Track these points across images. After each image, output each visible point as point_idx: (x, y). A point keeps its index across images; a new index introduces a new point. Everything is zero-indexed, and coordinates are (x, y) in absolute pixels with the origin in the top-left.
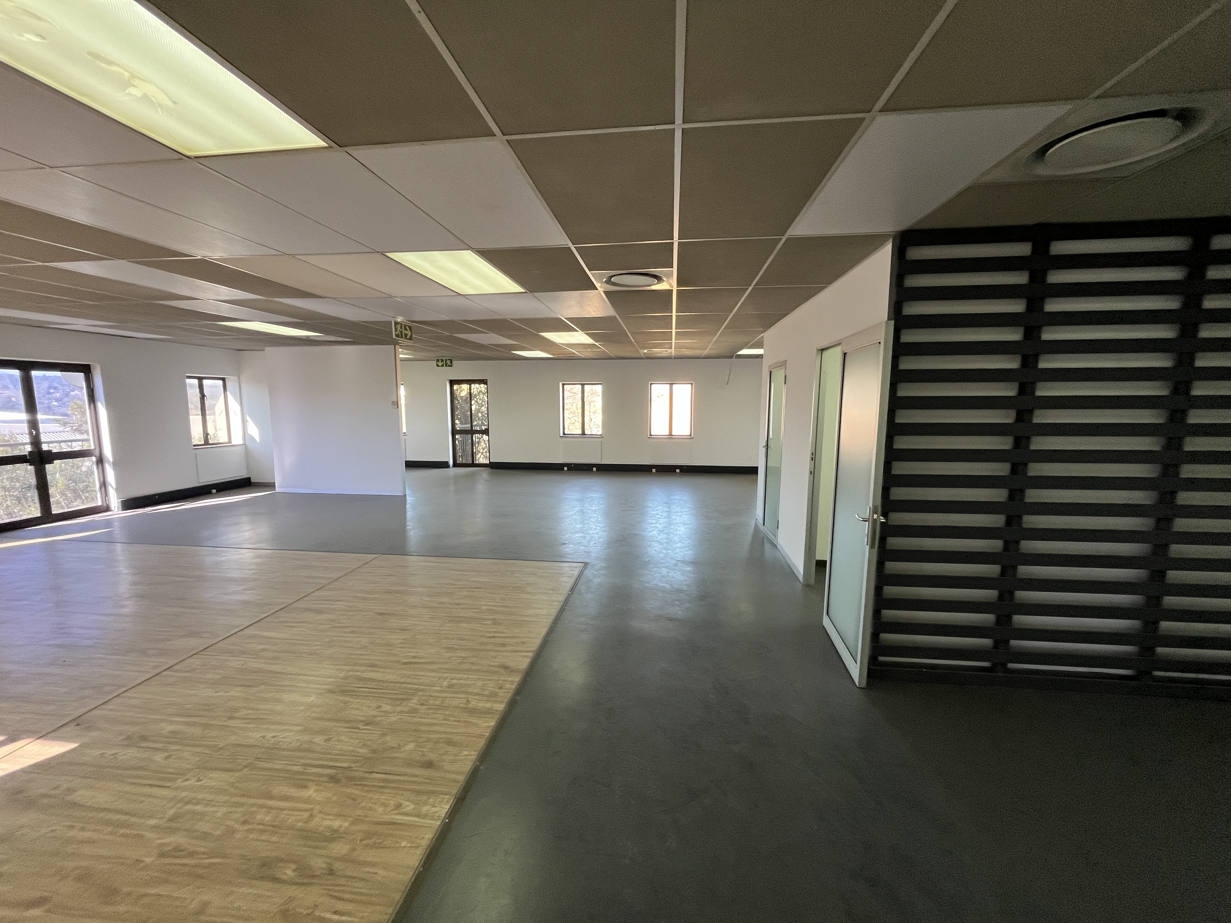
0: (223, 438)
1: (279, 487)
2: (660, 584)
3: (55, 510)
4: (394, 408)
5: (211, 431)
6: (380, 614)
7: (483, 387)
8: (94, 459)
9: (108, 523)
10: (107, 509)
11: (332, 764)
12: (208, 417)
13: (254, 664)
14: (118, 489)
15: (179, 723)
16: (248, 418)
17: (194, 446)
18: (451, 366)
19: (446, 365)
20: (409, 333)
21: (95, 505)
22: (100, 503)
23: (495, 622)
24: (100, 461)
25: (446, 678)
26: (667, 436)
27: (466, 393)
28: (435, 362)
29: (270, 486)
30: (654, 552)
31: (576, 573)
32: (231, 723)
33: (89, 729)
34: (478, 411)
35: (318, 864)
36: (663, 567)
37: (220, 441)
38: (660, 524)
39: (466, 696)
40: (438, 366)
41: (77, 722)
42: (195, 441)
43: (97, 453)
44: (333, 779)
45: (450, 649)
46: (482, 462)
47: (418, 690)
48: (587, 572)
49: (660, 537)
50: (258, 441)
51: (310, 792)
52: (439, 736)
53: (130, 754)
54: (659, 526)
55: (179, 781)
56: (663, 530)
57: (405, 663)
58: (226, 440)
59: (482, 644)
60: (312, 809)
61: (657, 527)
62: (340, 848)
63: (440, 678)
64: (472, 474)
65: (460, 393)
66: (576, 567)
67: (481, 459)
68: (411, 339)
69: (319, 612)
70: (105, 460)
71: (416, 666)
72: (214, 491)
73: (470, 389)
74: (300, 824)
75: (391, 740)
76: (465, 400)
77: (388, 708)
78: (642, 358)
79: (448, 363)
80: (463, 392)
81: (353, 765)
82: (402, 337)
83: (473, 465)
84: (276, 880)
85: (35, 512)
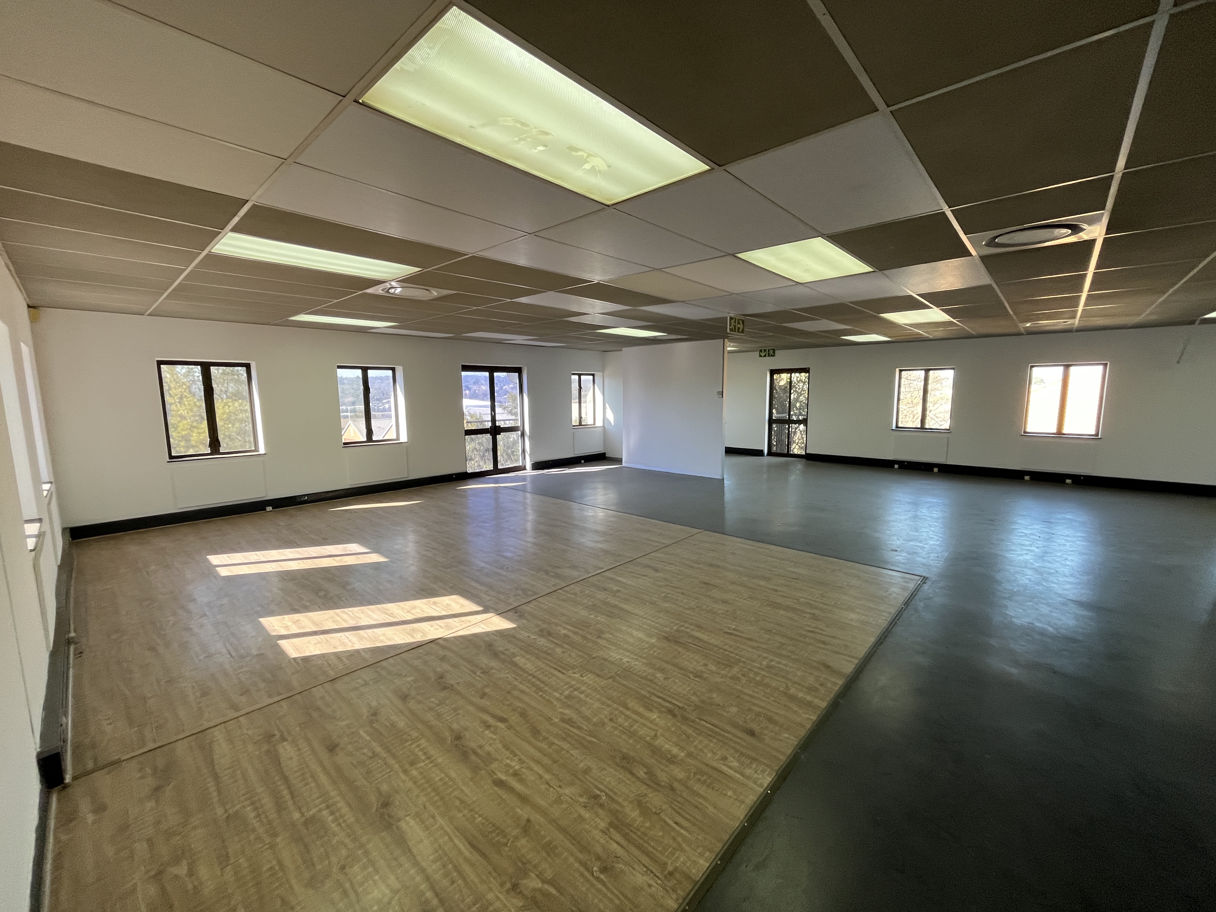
0: (590, 421)
1: (625, 463)
2: (1038, 624)
3: (500, 467)
4: (719, 397)
5: (583, 415)
6: (705, 583)
7: (804, 376)
8: (520, 432)
9: (524, 479)
10: (524, 469)
11: (670, 699)
12: (582, 404)
13: (613, 601)
14: (530, 455)
15: (569, 630)
16: (607, 406)
17: (573, 426)
18: (774, 356)
19: (769, 356)
20: (741, 326)
21: (517, 465)
22: (521, 465)
23: (814, 617)
24: (523, 435)
25: (766, 658)
26: (1053, 434)
27: (785, 382)
28: (758, 353)
29: (619, 461)
30: (1027, 582)
31: (912, 586)
32: (599, 641)
33: (521, 616)
34: (797, 400)
35: (663, 777)
36: (1043, 604)
37: (588, 423)
38: (1038, 548)
39: (785, 681)
40: (760, 356)
41: (515, 610)
42: (574, 424)
43: (521, 429)
44: (670, 712)
45: (769, 631)
46: (796, 453)
47: (739, 661)
48: (926, 587)
49: (1037, 565)
50: (613, 424)
51: (654, 716)
52: (760, 710)
53: (542, 642)
54: (1036, 550)
55: (570, 672)
56: (1043, 556)
57: (726, 633)
58: (592, 423)
59: (801, 635)
60: (657, 731)
61: (1032, 551)
62: (678, 773)
63: (760, 656)
64: (787, 464)
65: (779, 383)
66: (912, 580)
67: (796, 450)
68: (743, 332)
69: (656, 570)
70: (525, 434)
71: (737, 638)
72: (583, 461)
73: (791, 377)
74: (648, 738)
75: (717, 698)
76: (784, 389)
77: (713, 668)
78: (1022, 334)
79: (770, 353)
80: (782, 381)
81: (686, 707)
82: (735, 331)
83: (788, 455)
84: (632, 774)
85: (490, 467)
